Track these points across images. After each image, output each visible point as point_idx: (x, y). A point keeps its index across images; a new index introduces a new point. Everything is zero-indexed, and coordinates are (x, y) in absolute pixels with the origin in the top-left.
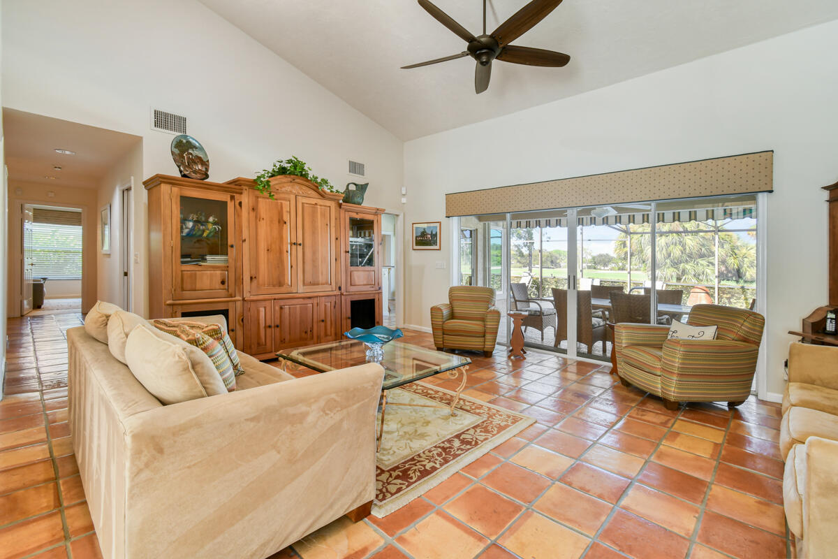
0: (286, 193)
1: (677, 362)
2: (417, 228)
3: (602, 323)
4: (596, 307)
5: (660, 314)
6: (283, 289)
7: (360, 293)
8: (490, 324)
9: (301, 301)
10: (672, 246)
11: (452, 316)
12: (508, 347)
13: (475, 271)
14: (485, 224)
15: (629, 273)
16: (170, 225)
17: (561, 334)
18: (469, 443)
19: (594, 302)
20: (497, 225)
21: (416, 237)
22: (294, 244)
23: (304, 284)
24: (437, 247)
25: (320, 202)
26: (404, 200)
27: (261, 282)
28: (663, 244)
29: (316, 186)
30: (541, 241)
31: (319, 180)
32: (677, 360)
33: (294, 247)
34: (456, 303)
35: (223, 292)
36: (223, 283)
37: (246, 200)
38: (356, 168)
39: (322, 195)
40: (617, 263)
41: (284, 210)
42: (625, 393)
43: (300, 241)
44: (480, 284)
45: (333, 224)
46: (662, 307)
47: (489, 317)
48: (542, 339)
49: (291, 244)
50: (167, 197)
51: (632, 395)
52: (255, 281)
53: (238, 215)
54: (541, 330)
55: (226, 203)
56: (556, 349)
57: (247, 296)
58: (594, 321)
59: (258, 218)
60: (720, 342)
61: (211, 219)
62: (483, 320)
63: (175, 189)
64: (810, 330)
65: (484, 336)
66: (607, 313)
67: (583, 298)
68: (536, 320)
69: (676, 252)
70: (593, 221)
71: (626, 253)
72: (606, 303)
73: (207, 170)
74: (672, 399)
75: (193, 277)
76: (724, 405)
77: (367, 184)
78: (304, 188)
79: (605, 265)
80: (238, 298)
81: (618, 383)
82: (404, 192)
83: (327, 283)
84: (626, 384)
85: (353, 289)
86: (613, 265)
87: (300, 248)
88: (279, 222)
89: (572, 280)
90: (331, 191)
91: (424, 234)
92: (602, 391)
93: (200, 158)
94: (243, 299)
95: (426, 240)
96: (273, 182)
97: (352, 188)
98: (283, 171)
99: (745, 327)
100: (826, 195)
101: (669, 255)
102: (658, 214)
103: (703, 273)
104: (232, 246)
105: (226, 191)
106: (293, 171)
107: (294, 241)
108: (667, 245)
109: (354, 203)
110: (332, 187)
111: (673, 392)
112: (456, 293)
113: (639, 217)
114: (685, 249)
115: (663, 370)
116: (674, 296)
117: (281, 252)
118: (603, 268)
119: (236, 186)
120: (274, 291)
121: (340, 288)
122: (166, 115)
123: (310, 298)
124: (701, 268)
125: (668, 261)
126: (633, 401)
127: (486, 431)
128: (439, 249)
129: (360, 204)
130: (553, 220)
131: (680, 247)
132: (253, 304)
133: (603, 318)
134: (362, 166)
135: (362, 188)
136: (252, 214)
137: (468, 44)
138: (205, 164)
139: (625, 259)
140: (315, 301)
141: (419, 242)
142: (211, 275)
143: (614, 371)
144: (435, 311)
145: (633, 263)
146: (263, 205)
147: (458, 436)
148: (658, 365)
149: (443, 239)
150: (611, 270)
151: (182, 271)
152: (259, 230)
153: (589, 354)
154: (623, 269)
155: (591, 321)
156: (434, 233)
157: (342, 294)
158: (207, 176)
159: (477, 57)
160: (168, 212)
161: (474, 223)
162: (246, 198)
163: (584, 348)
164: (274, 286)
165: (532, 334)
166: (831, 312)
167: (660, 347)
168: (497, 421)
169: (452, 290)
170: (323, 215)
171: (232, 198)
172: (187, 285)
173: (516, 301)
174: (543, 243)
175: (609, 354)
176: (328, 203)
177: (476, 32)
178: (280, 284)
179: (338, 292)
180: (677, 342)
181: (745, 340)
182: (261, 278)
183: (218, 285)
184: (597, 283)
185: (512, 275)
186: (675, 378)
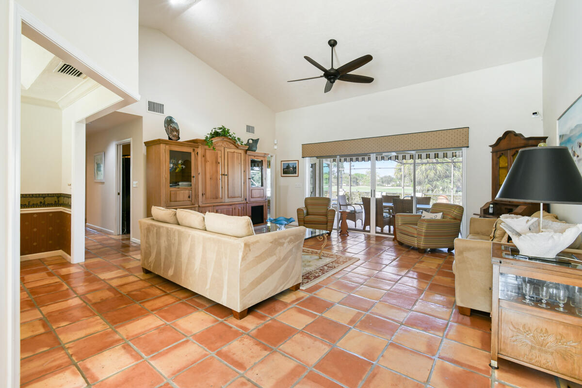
0: (219, 146)
1: (424, 230)
2: (284, 164)
3: (388, 216)
4: (386, 207)
5: (418, 209)
6: (218, 200)
7: (256, 202)
8: (330, 217)
9: (226, 207)
10: (429, 171)
11: (308, 214)
12: (338, 230)
13: (314, 189)
14: (320, 160)
15: (403, 188)
16: (165, 166)
17: (367, 222)
18: (331, 267)
19: (384, 204)
20: (327, 161)
21: (283, 169)
22: (224, 175)
23: (228, 198)
24: (297, 175)
25: (237, 151)
26: (276, 147)
27: (207, 196)
28: (424, 169)
29: (234, 142)
30: (351, 169)
31: (236, 138)
32: (424, 229)
33: (223, 176)
34: (309, 207)
35: (189, 203)
36: (189, 197)
37: (200, 151)
38: (250, 129)
39: (237, 147)
40: (395, 182)
41: (219, 156)
42: (400, 248)
43: (226, 173)
44: (317, 196)
45: (242, 163)
46: (419, 206)
47: (329, 213)
48: (356, 227)
49: (222, 175)
50: (164, 151)
51: (403, 249)
52: (204, 196)
53: (196, 159)
54: (355, 221)
55: (190, 153)
56: (364, 230)
57: (200, 204)
58: (384, 214)
59: (206, 161)
60: (444, 219)
61: (180, 162)
62: (326, 215)
63: (167, 147)
64: (483, 213)
65: (327, 224)
66: (391, 211)
67: (379, 202)
68: (353, 216)
69: (432, 174)
70: (383, 158)
71: (401, 175)
72: (391, 205)
73: (179, 134)
74: (422, 248)
75: (176, 194)
76: (446, 250)
77: (258, 139)
78: (228, 143)
79: (388, 183)
80: (197, 205)
81: (397, 244)
82: (276, 143)
83: (240, 197)
84: (401, 244)
85: (252, 200)
86: (394, 183)
87: (226, 177)
88: (216, 162)
89: (373, 192)
90: (241, 144)
91: (288, 167)
92: (389, 247)
93: (175, 128)
94: (199, 206)
95: (289, 170)
96: (215, 140)
97: (251, 141)
98: (216, 134)
99: (456, 212)
100: (491, 149)
101: (427, 177)
102: (419, 155)
103: (447, 187)
104: (194, 177)
105: (190, 147)
106: (222, 134)
107: (223, 173)
108: (426, 170)
109: (252, 151)
110: (242, 142)
111: (422, 245)
112: (309, 201)
113: (408, 156)
114: (437, 173)
115: (418, 234)
116: (426, 200)
117: (217, 179)
118: (387, 185)
119: (195, 143)
120: (215, 202)
121: (246, 200)
122: (154, 103)
123: (231, 205)
124: (446, 184)
125: (426, 180)
126: (404, 251)
127: (338, 263)
128: (298, 176)
129: (255, 151)
130: (360, 158)
131: (434, 172)
132: (203, 208)
133: (389, 213)
134: (253, 128)
135: (256, 141)
136: (203, 159)
137: (324, 73)
138: (178, 131)
139: (401, 179)
140: (233, 207)
141: (285, 172)
142: (184, 193)
143: (395, 239)
144: (299, 211)
145: (406, 182)
146: (209, 154)
147: (326, 265)
148: (415, 232)
149: (300, 170)
150: (392, 186)
151: (170, 191)
152: (206, 167)
153: (382, 232)
154: (400, 186)
155: (383, 214)
156: (294, 166)
157: (247, 203)
158: (179, 138)
159: (329, 79)
160: (164, 159)
161: (315, 160)
162: (200, 150)
163: (379, 229)
164: (213, 199)
165: (350, 223)
166: (491, 204)
167: (416, 224)
168: (341, 260)
169: (306, 199)
170: (237, 158)
171: (194, 150)
172: (173, 199)
173: (340, 205)
174: (352, 170)
175: (392, 232)
176: (240, 151)
177: (328, 68)
178: (217, 198)
179: (245, 202)
180: (424, 220)
181: (455, 219)
182: (207, 195)
183: (187, 199)
184: (384, 194)
185: (333, 191)
186: (423, 237)
